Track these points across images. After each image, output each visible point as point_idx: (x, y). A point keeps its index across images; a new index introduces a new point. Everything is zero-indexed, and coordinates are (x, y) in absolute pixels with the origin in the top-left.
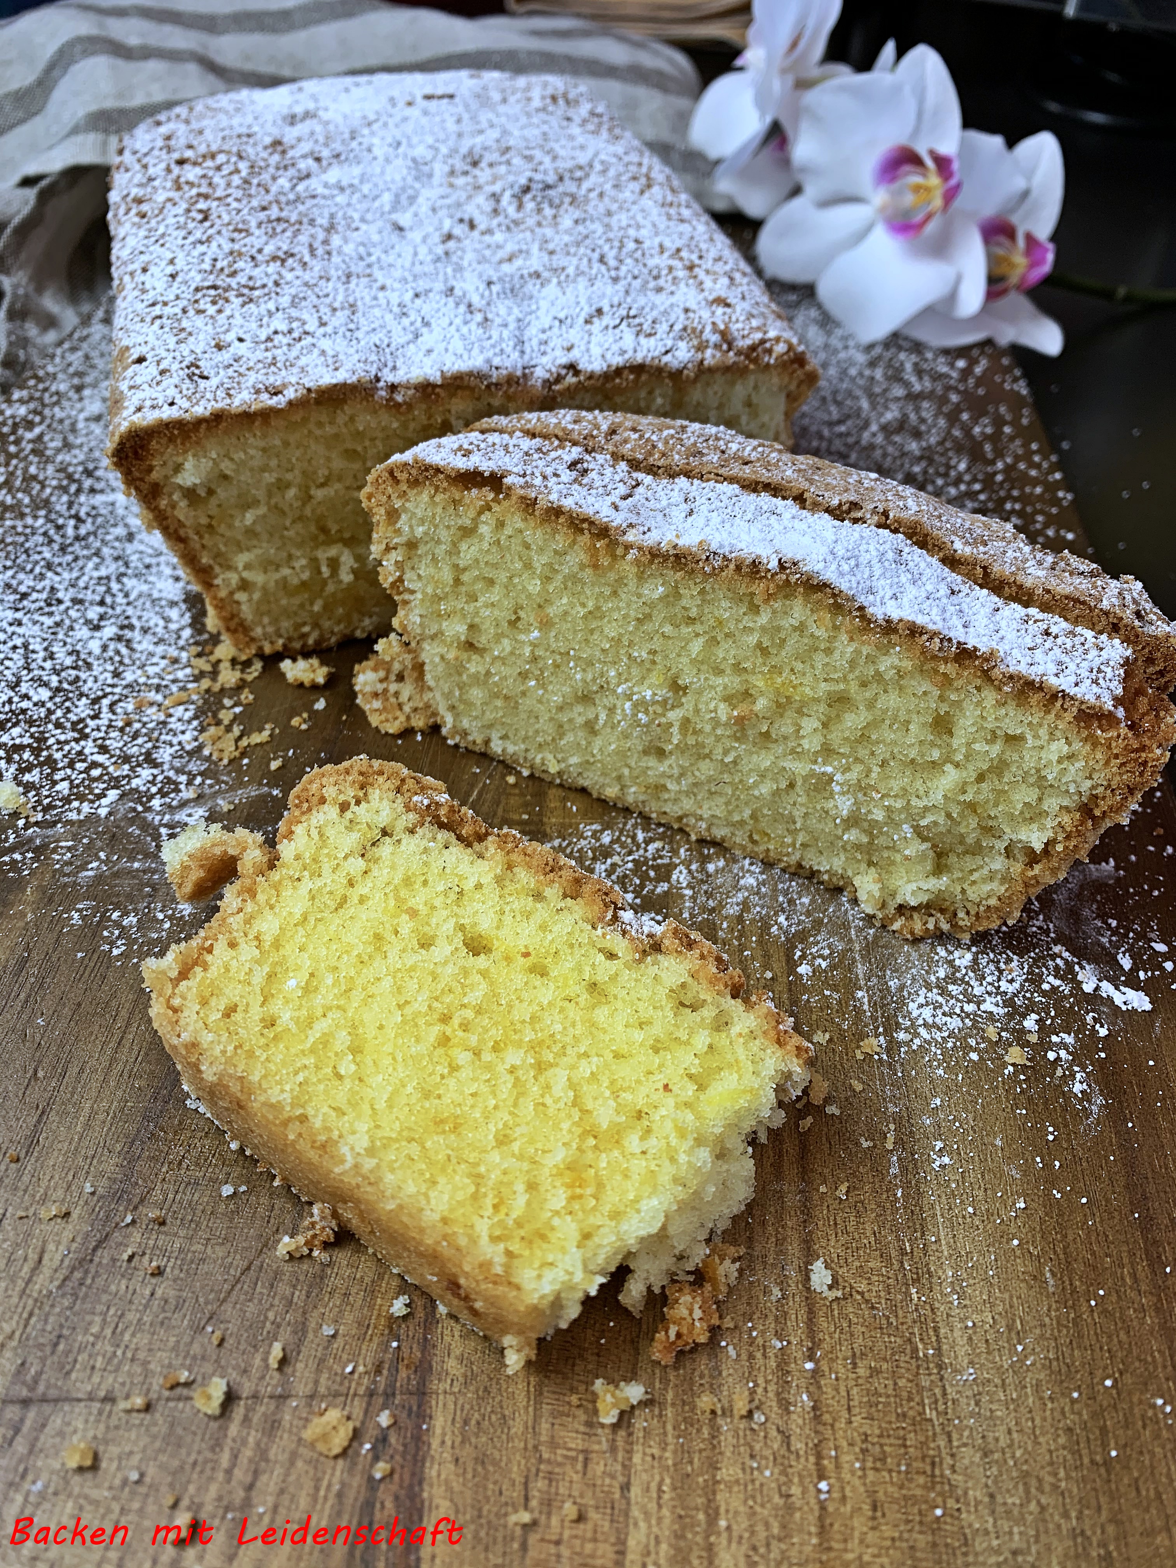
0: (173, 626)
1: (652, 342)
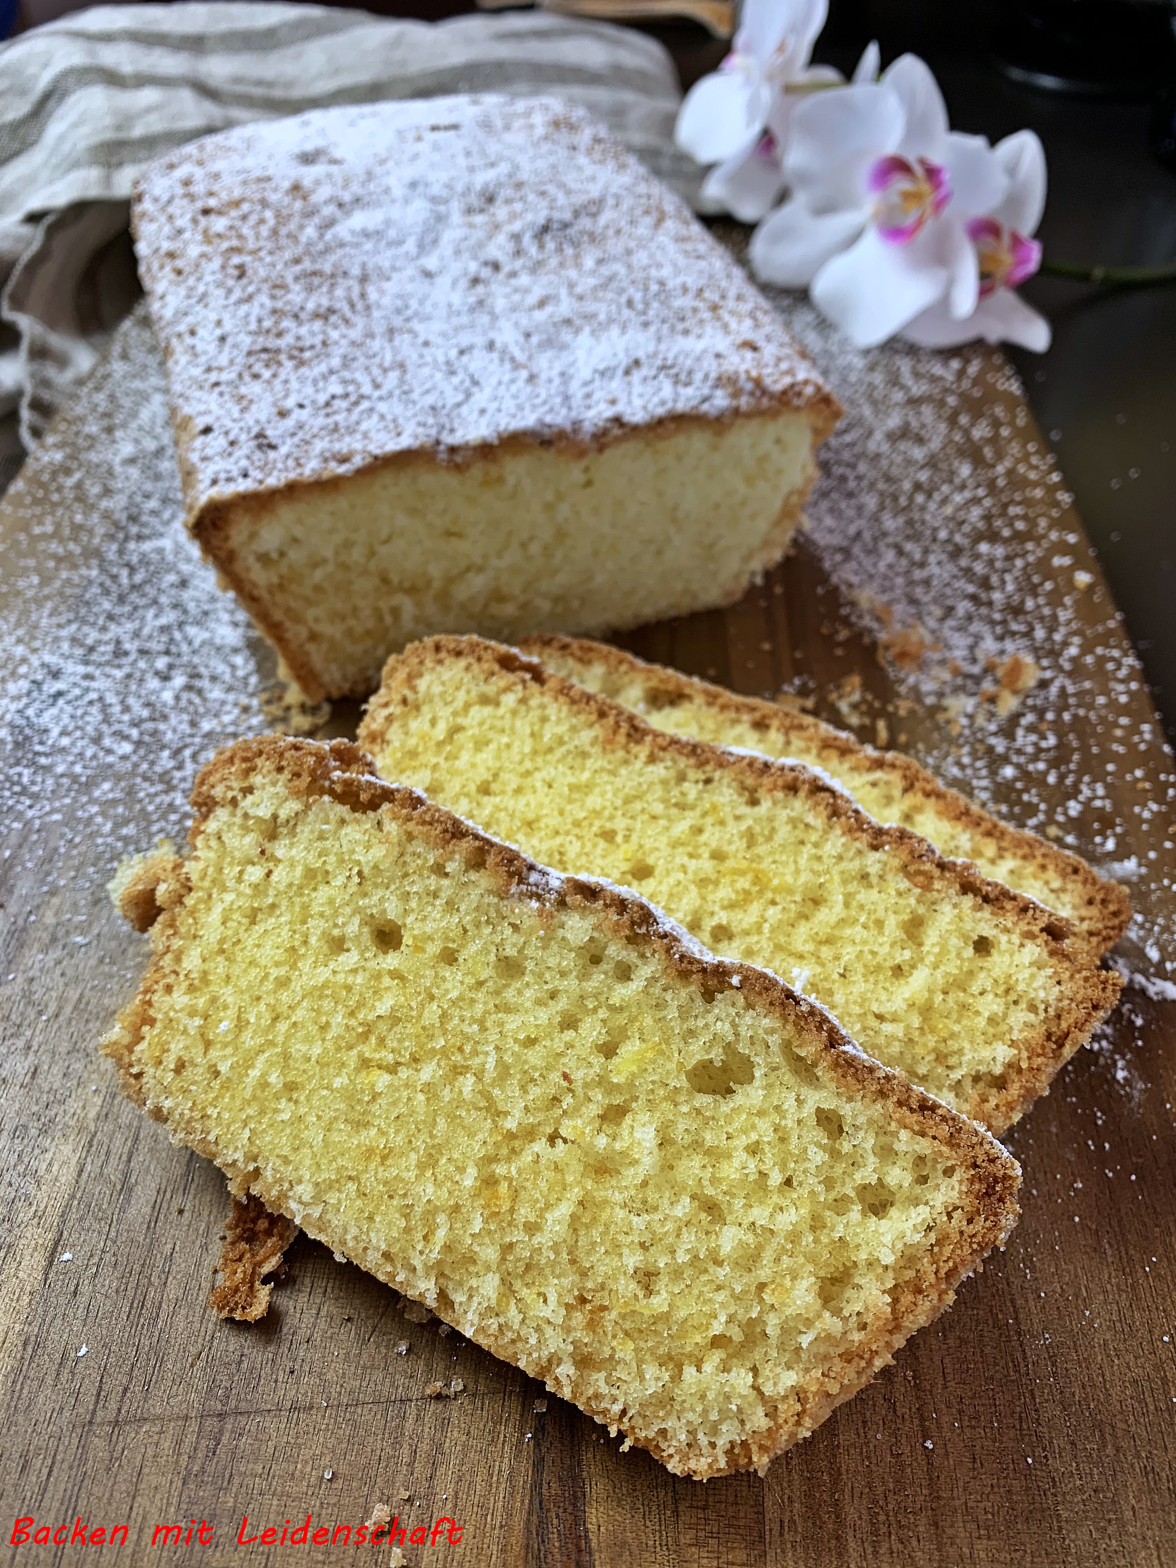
0: (240, 673)
1: (689, 391)
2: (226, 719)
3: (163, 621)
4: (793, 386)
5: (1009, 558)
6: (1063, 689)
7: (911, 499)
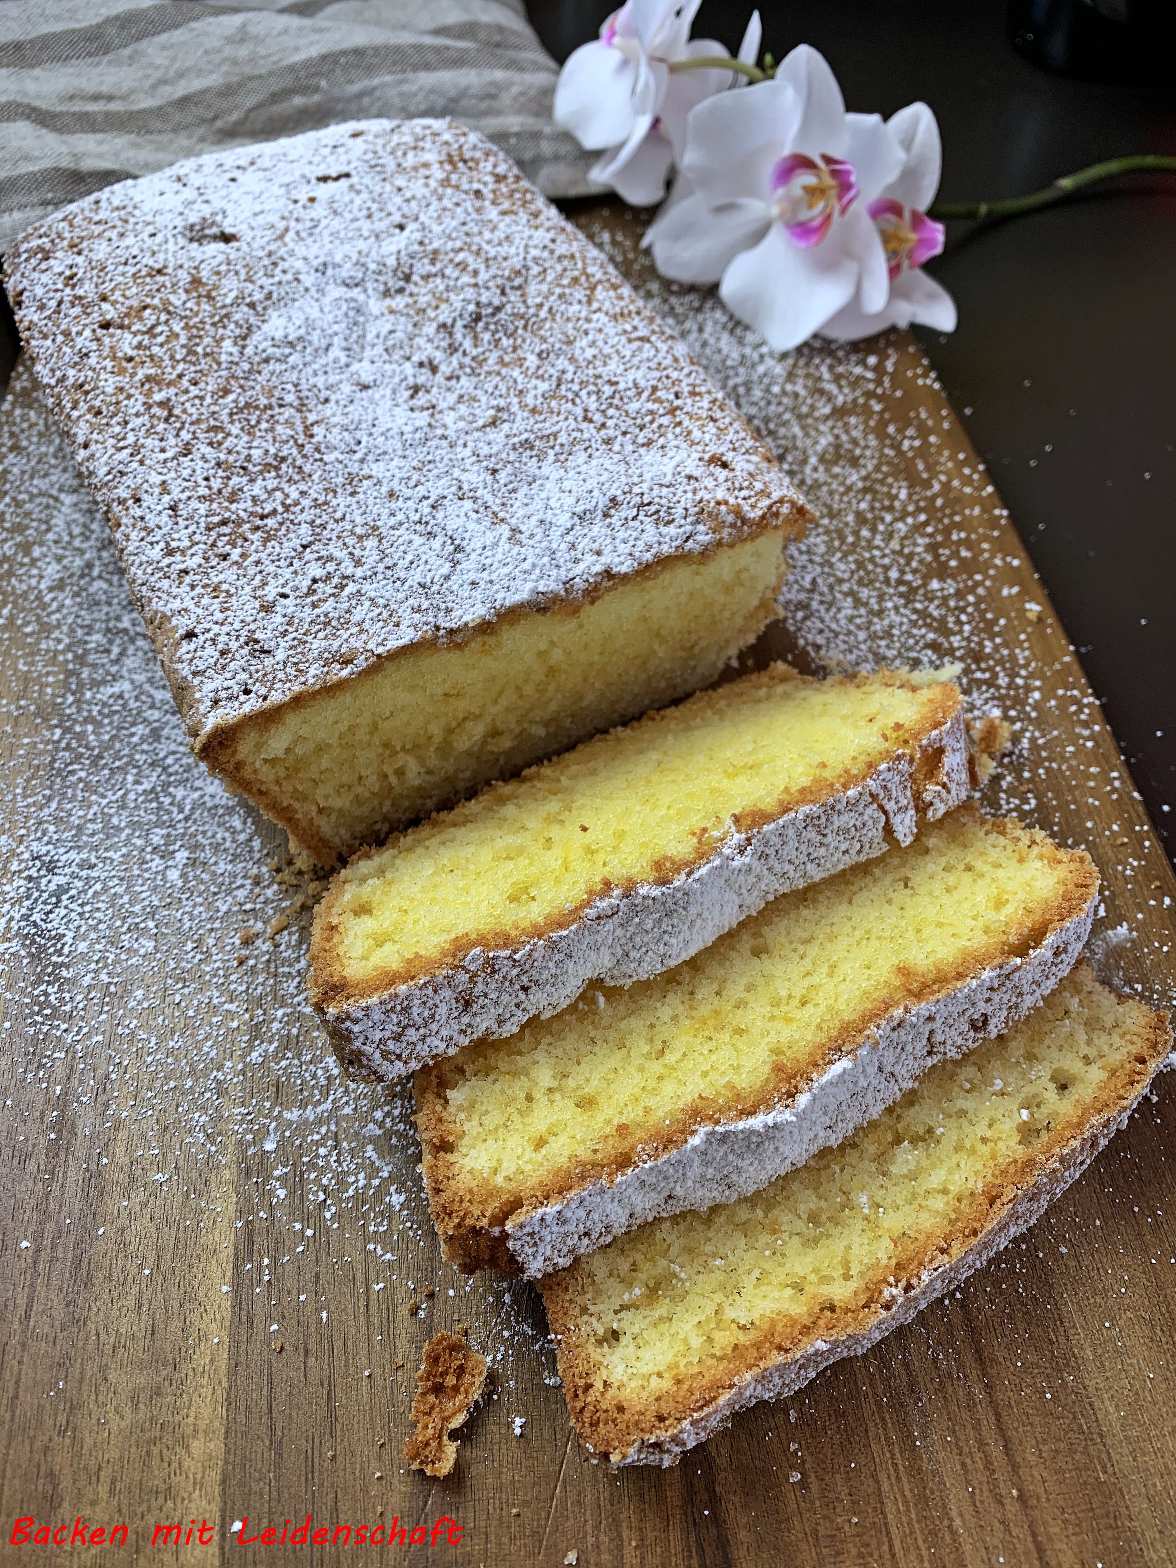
0: (242, 837)
1: (672, 530)
2: (241, 894)
3: (146, 786)
4: (770, 507)
5: (959, 594)
6: (1033, 740)
7: (856, 534)
